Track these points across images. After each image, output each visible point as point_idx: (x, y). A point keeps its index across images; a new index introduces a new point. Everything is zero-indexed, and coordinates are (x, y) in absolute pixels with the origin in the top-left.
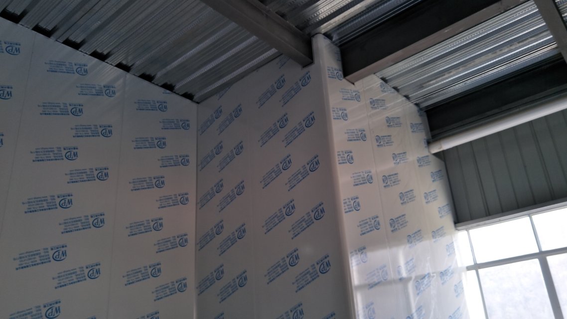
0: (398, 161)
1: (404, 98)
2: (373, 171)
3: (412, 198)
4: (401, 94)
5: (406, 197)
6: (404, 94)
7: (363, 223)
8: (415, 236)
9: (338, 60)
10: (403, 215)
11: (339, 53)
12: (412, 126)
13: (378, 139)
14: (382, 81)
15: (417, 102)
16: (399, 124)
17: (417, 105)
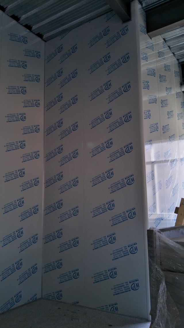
0: (168, 92)
1: (172, 54)
2: (157, 96)
3: (172, 116)
4: (171, 51)
5: (170, 114)
6: (173, 51)
7: (152, 126)
8: (172, 138)
9: (145, 21)
10: (168, 125)
11: (145, 16)
12: (175, 72)
13: (161, 77)
14: (163, 41)
15: (178, 58)
16: (169, 70)
17: (178, 60)
